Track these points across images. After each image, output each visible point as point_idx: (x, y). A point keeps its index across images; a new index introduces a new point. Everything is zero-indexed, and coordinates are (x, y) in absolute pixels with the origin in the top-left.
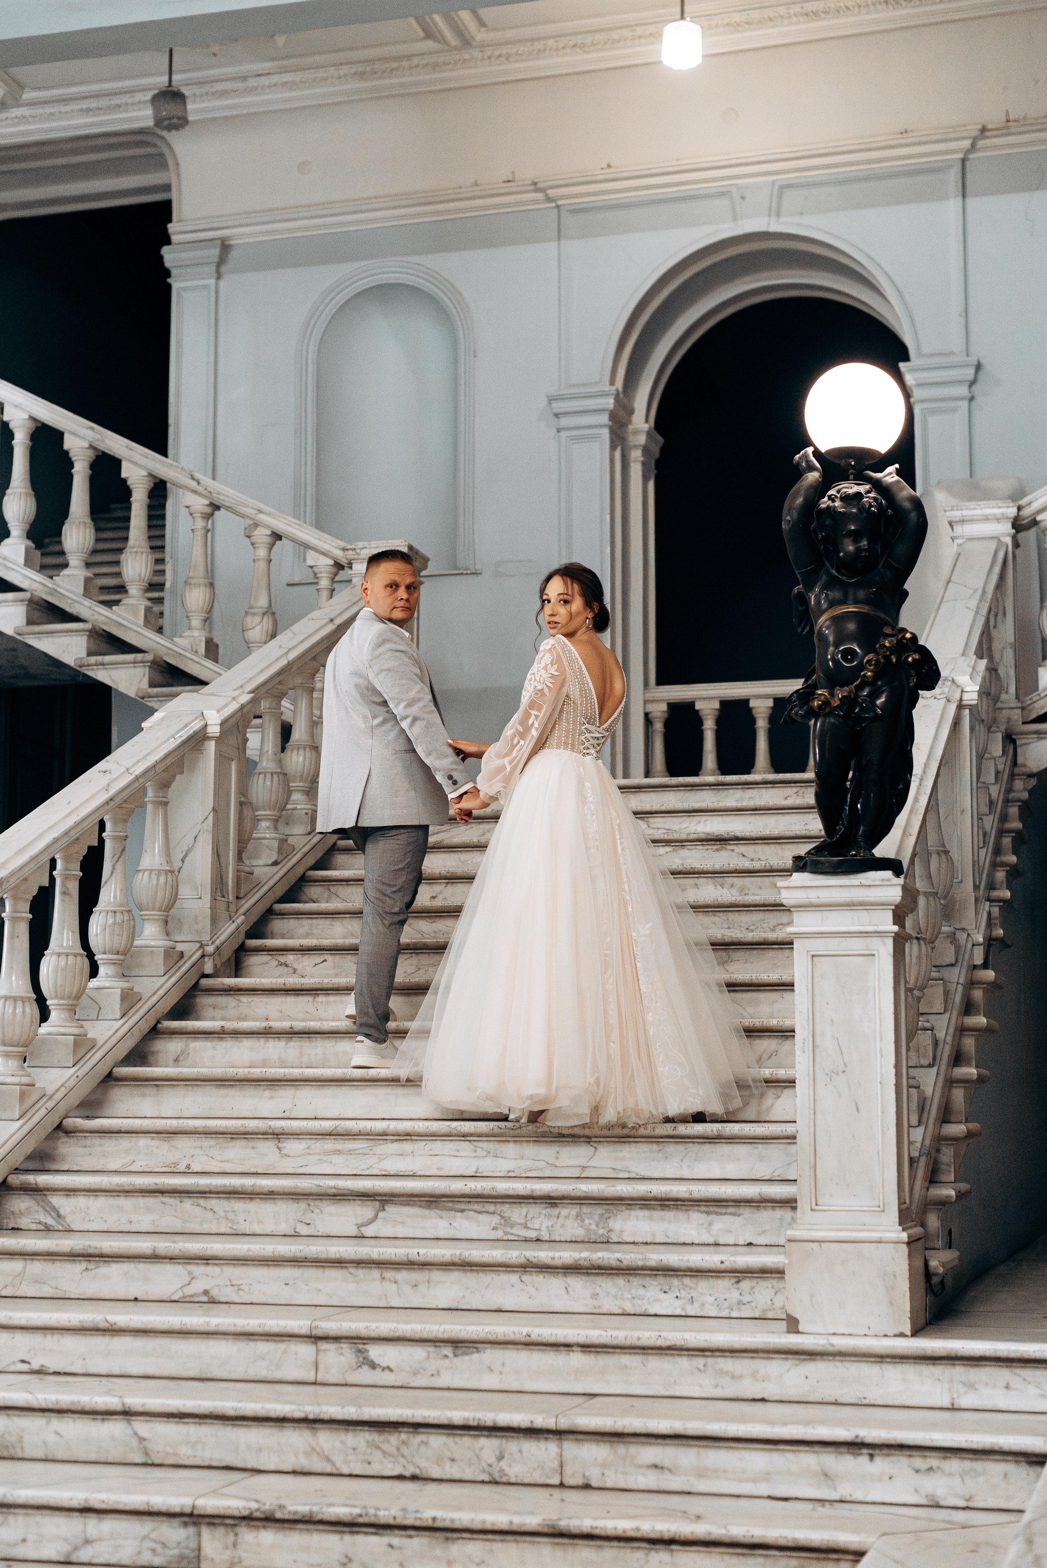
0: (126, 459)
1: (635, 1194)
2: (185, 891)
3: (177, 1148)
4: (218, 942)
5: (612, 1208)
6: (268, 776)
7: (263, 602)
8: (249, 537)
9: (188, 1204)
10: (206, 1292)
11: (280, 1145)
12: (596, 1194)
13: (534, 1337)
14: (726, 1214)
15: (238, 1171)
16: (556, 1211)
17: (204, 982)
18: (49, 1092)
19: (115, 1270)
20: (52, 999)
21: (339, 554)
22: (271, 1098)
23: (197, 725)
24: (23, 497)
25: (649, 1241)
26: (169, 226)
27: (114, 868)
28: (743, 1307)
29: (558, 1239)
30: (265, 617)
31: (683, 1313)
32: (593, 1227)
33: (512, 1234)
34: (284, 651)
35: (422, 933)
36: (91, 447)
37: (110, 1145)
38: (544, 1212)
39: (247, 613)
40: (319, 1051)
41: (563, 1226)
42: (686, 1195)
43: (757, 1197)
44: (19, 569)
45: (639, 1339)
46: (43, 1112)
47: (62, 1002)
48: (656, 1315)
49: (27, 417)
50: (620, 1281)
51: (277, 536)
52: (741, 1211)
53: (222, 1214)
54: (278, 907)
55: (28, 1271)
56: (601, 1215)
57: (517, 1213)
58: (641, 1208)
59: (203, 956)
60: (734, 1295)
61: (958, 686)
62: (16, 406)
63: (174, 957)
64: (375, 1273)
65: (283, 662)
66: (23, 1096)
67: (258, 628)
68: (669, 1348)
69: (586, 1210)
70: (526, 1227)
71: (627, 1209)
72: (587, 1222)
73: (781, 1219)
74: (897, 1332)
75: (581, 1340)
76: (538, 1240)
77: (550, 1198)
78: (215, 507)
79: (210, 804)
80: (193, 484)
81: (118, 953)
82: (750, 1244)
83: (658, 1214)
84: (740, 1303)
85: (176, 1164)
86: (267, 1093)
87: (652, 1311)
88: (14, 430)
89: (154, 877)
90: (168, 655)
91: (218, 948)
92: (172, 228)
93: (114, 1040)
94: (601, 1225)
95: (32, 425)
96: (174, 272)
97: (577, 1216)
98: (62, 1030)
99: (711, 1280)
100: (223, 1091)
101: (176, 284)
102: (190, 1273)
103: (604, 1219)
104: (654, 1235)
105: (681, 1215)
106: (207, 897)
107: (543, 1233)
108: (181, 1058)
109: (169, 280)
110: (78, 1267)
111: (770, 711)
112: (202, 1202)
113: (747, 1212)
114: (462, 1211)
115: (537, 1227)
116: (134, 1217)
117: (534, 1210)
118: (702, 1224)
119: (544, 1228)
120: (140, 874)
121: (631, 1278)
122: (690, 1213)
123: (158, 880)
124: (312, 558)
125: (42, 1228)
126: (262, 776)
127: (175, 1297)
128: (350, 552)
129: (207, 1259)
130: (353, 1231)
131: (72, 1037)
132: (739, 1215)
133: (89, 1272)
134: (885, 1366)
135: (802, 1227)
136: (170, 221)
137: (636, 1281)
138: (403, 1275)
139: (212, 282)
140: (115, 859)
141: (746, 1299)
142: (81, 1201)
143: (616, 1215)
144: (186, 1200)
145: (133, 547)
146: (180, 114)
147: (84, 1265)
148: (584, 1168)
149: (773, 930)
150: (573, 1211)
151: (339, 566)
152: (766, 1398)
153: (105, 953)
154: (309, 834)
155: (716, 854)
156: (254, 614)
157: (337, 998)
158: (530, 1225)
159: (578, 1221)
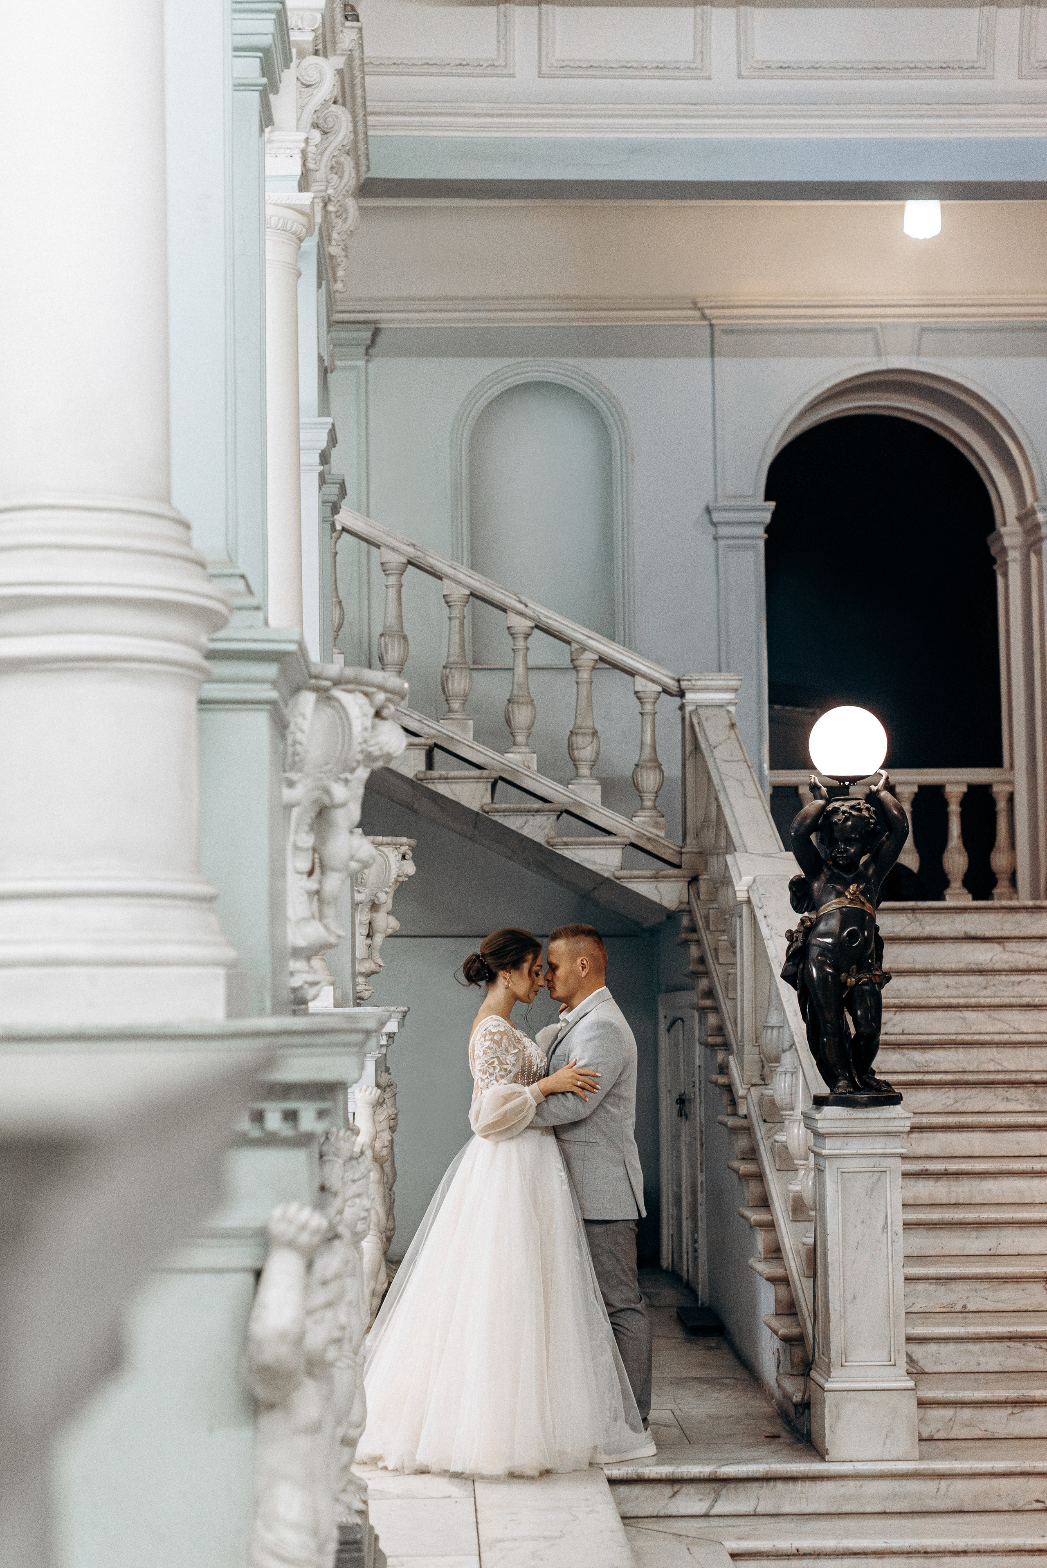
3: (954, 1291)
7: (590, 722)
8: (574, 660)
9: (1031, 1347)
15: (1011, 1309)
22: (977, 1238)
30: (595, 737)
35: (915, 1062)
40: (966, 1188)
51: (602, 659)
55: (958, 1417)
67: (589, 748)
85: (953, 1305)
86: (974, 1234)
100: (932, 1233)
110: (1004, 1412)
112: (1043, 1344)
116: (982, 1360)
124: (641, 685)
133: (1016, 1416)
142: (932, 1347)
144: (1030, 1343)
147: (1010, 1410)
156: (584, 734)
157: (931, 1135)
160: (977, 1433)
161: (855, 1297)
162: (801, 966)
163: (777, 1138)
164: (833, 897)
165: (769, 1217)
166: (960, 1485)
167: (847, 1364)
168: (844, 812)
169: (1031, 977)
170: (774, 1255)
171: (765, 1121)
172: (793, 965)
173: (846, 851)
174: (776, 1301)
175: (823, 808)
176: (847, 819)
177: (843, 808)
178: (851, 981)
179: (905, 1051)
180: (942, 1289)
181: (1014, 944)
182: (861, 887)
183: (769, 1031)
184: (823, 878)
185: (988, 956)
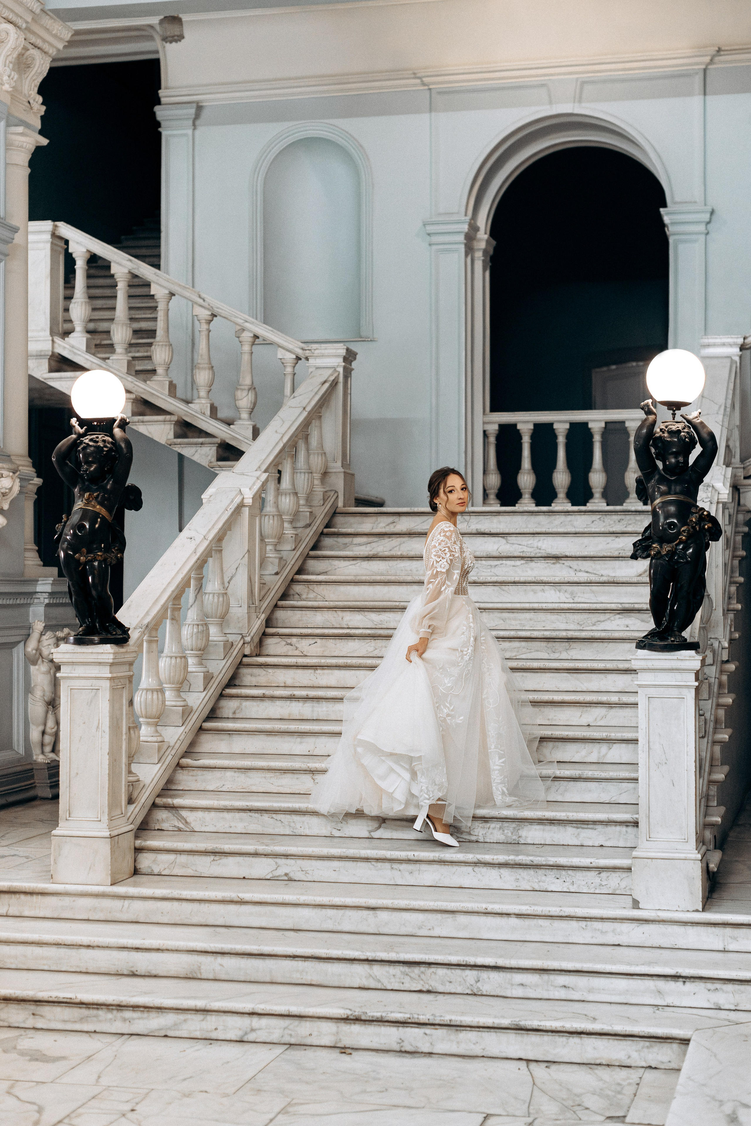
0: (154, 282)
1: (535, 817)
2: (233, 602)
3: (250, 778)
4: (252, 634)
5: (520, 824)
6: (271, 517)
7: (248, 381)
8: (238, 337)
9: (266, 817)
10: (286, 875)
11: (314, 777)
12: (512, 816)
13: (489, 910)
14: (587, 828)
15: (289, 792)
16: (488, 825)
17: (245, 660)
18: (172, 744)
19: (231, 860)
20: (166, 684)
21: (300, 352)
22: (301, 743)
23: (238, 500)
24: (84, 304)
25: (542, 843)
26: (160, 91)
27: (196, 597)
28: (601, 887)
29: (488, 841)
30: (250, 392)
31: (568, 891)
32: (510, 834)
34: (280, 436)
36: (130, 272)
37: (209, 775)
38: (480, 825)
39: (237, 389)
40: (324, 709)
41: (491, 833)
42: (565, 818)
43: (607, 820)
44: (84, 355)
45: (549, 911)
46: (170, 757)
47: (173, 686)
48: (552, 891)
49: (85, 250)
50: (532, 872)
51: (256, 337)
52: (596, 827)
53: (287, 823)
54: (281, 603)
55: (178, 860)
56: (514, 828)
58: (538, 825)
59: (244, 643)
60: (597, 881)
61: (716, 490)
62: (78, 243)
63: (229, 646)
64: (387, 865)
65: (281, 445)
66: (159, 749)
67: (245, 399)
68: (567, 917)
69: (506, 824)
71: (530, 825)
72: (506, 831)
73: (620, 832)
74: (695, 909)
75: (517, 912)
76: (477, 841)
77: (484, 818)
78: (214, 315)
79: (246, 548)
80: (201, 301)
81: (200, 650)
82: (602, 846)
83: (548, 828)
84: (601, 885)
86: (299, 740)
87: (550, 890)
88: (76, 259)
89: (216, 597)
90: (186, 415)
91: (252, 638)
92: (161, 93)
93: (202, 706)
94: (514, 833)
95: (88, 256)
96: (163, 124)
97: (500, 828)
98: (174, 703)
99: (584, 872)
100: (271, 738)
101: (165, 133)
102: (276, 863)
103: (516, 830)
104: (545, 840)
105: (561, 828)
106: (245, 606)
107: (480, 838)
108: (237, 712)
109: (160, 129)
110: (209, 859)
111: (567, 432)
112: (274, 816)
113: (599, 827)
115: (476, 833)
116: (233, 824)
118: (574, 834)
119: (480, 834)
120: (207, 596)
121: (537, 870)
122: (567, 828)
123: (218, 598)
124: (281, 354)
125: (176, 829)
126: (267, 517)
127: (268, 877)
128: (308, 351)
129: (286, 856)
130: (366, 835)
131: (181, 708)
132: (596, 830)
133: (215, 862)
134: (687, 927)
135: (642, 850)
136: (160, 88)
137: (541, 872)
138: (404, 867)
139: (190, 132)
140: (197, 591)
141: (604, 883)
142: (200, 814)
143: (523, 828)
144: (265, 815)
145: (159, 342)
146: (179, 33)
147: (212, 858)
149: (594, 625)
150: (498, 825)
151: (298, 358)
152: (621, 944)
153: (192, 650)
154: (294, 550)
155: (552, 566)
156: (242, 390)
157: (329, 671)
158: (472, 832)
159: (501, 831)
160: (190, 872)
166: (138, 904)
169: (504, 562)
173: (88, 470)
178: (83, 559)
179: (366, 613)
180: (243, 776)
181: (514, 538)
185: (496, 547)
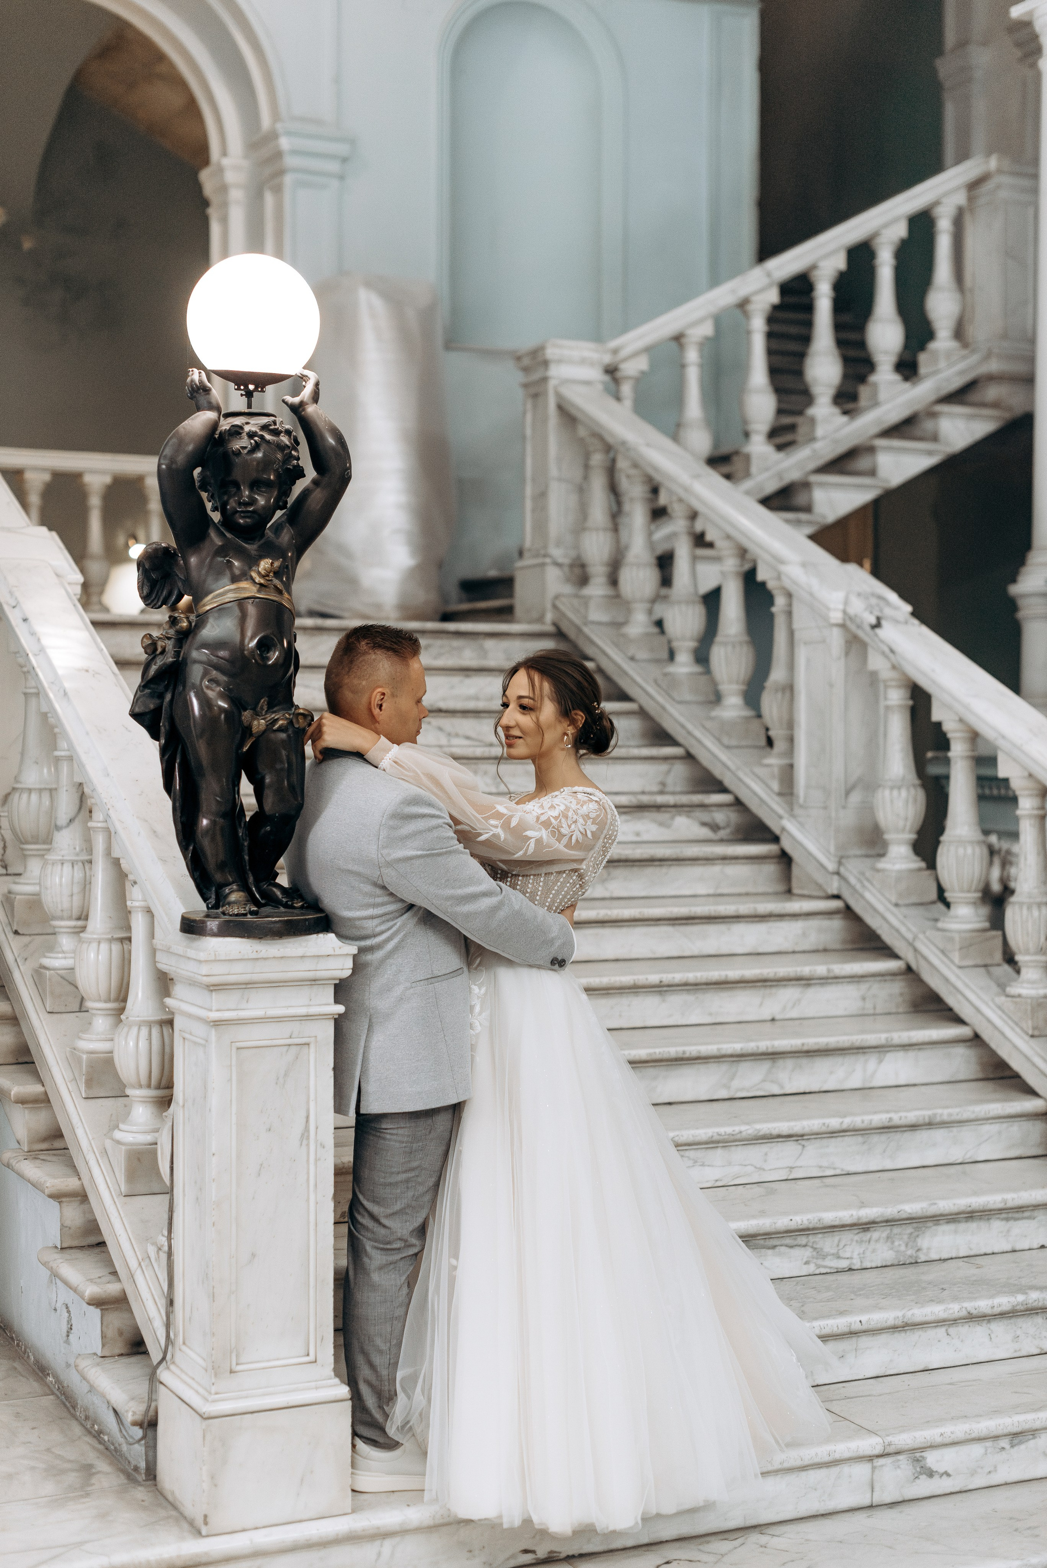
5: (923, 1225)
16: (868, 1235)
25: (954, 1255)
29: (869, 1265)
32: (903, 1248)
33: (825, 1267)
38: (856, 1238)
41: (873, 1250)
56: (911, 1234)
57: (828, 1244)
58: (947, 1223)
69: (896, 1230)
70: (839, 1257)
71: (935, 1225)
72: (897, 1243)
76: (850, 1269)
77: (863, 1223)
83: (962, 1226)
94: (910, 1244)
97: (888, 1238)
103: (913, 1238)
104: (958, 1250)
105: (983, 1224)
107: (854, 1261)
114: (774, 1247)
115: (848, 1255)
117: (847, 1237)
118: (1002, 1232)
119: (855, 1256)
122: (991, 1221)
132: (1034, 1219)
143: (924, 1233)
148: (791, 1168)
150: (884, 1233)
158: (842, 1254)
159: (889, 1244)
161: (254, 1255)
162: (168, 697)
163: (46, 962)
164: (226, 579)
165: (37, 1089)
167: (239, 1368)
168: (251, 435)
170: (44, 1146)
171: (16, 933)
172: (152, 695)
173: (253, 502)
174: (63, 1226)
175: (215, 425)
176: (256, 448)
177: (247, 428)
178: (259, 725)
182: (277, 564)
183: (25, 796)
184: (207, 549)
